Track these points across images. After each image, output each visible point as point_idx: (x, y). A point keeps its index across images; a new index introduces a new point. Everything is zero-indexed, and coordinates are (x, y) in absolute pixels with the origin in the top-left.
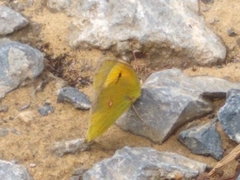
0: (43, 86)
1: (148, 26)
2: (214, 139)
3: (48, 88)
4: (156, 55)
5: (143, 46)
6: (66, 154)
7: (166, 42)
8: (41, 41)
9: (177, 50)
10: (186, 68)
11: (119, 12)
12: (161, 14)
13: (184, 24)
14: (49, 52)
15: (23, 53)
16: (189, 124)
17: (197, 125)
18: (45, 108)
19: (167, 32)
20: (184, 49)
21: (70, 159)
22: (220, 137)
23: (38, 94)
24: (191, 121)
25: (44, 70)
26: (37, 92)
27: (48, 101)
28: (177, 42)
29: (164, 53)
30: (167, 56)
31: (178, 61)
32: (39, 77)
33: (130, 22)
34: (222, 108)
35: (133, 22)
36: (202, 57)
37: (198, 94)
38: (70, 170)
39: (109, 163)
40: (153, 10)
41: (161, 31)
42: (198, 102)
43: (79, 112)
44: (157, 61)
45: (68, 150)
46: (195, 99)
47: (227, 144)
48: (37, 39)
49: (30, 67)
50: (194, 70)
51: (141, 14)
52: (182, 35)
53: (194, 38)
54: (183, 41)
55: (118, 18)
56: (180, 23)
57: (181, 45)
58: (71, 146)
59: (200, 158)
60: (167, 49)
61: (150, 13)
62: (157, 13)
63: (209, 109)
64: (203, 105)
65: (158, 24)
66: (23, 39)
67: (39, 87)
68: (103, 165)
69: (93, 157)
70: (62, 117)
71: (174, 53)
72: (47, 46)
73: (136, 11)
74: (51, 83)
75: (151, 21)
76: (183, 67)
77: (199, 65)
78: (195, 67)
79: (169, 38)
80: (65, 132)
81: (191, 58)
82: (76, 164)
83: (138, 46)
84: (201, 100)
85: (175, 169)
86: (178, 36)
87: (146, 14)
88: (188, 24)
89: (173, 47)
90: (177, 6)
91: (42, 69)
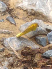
0: (4, 15)
1: (38, 7)
2: (44, 41)
3: (5, 16)
4: (38, 16)
5: (35, 12)
6: (2, 33)
7: (42, 13)
8: (8, 3)
9: (44, 16)
10: (45, 21)
11: (32, 1)
12: (43, 5)
13: (48, 10)
14: (9, 7)
15: (1, 4)
16: (39, 35)
17: (41, 36)
18: (2, 20)
19: (43, 10)
20: (46, 16)
21: (3, 35)
22: (46, 41)
23: (2, 17)
24: (40, 35)
25: (6, 11)
26: (2, 16)
27: (4, 19)
28: (45, 14)
29: (40, 16)
30: (41, 17)
31: (43, 19)
32: (4, 12)
33: (34, 5)
34: (49, 33)
35: (35, 5)
36: (51, 20)
37: (45, 28)
38: (2, 37)
39: (13, 39)
40: (41, 3)
41: (41, 9)
42: (44, 30)
43: (11, 24)
44: (38, 17)
45: (3, 32)
46: (43, 29)
47: (48, 43)
48: (7, 2)
49: (2, 9)
50: (47, 23)
51: (37, 3)
52: (47, 12)
53: (50, 14)
54: (46, 14)
55: (31, 3)
56: (48, 9)
57: (46, 15)
58: (4, 31)
59: (39, 45)
60: (42, 15)
61: (40, 4)
62: (42, 4)
63: (46, 33)
64: (45, 31)
65: (41, 7)
66: (3, 1)
67: (3, 15)
68: (11, 38)
69: (10, 36)
70: (5, 24)
71: (43, 17)
72: (9, 5)
73: (36, 2)
74: (6, 15)
75: (39, 6)
76: (44, 21)
77: (49, 22)
78: (48, 22)
79: (43, 12)
80: (4, 28)
81: (47, 19)
82: (4, 36)
83: (34, 12)
84: (45, 30)
85: (30, 45)
86: (45, 12)
87: (39, 4)
88: (50, 10)
89: (43, 15)
90: (48, 5)
91: (5, 10)
